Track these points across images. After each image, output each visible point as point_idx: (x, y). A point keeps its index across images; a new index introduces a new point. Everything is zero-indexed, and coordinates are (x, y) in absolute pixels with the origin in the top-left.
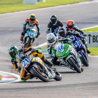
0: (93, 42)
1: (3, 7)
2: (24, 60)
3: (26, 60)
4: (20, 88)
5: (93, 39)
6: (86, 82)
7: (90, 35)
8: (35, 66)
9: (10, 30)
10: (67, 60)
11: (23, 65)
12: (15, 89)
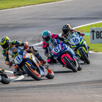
0: (97, 38)
1: (3, 3)
4: (21, 87)
5: (97, 35)
6: (89, 80)
7: (93, 31)
9: (11, 26)
12: (16, 88)
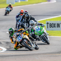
0: (50, 27)
2: (18, 37)
3: (20, 37)
5: (50, 25)
7: (48, 23)
8: (25, 40)
10: (42, 37)
11: (18, 40)
